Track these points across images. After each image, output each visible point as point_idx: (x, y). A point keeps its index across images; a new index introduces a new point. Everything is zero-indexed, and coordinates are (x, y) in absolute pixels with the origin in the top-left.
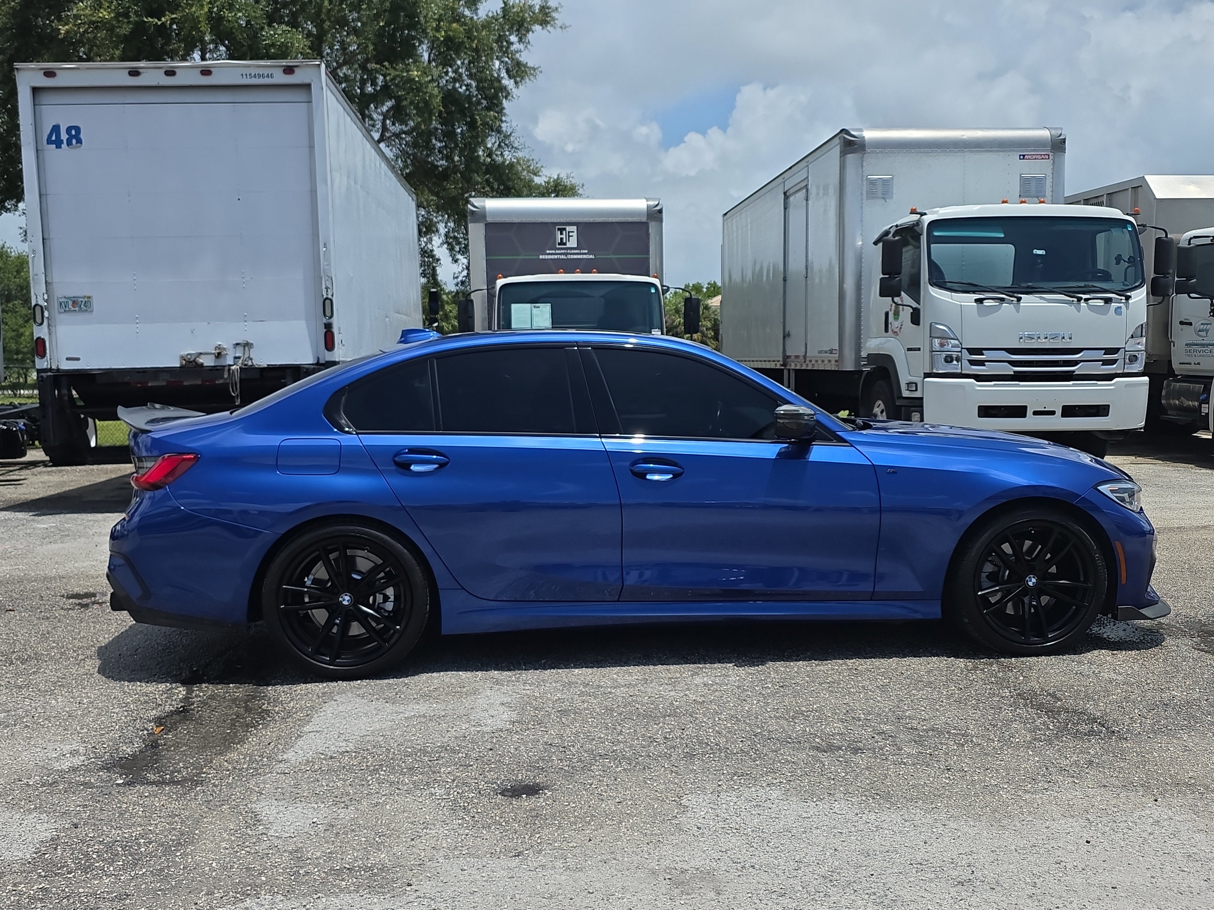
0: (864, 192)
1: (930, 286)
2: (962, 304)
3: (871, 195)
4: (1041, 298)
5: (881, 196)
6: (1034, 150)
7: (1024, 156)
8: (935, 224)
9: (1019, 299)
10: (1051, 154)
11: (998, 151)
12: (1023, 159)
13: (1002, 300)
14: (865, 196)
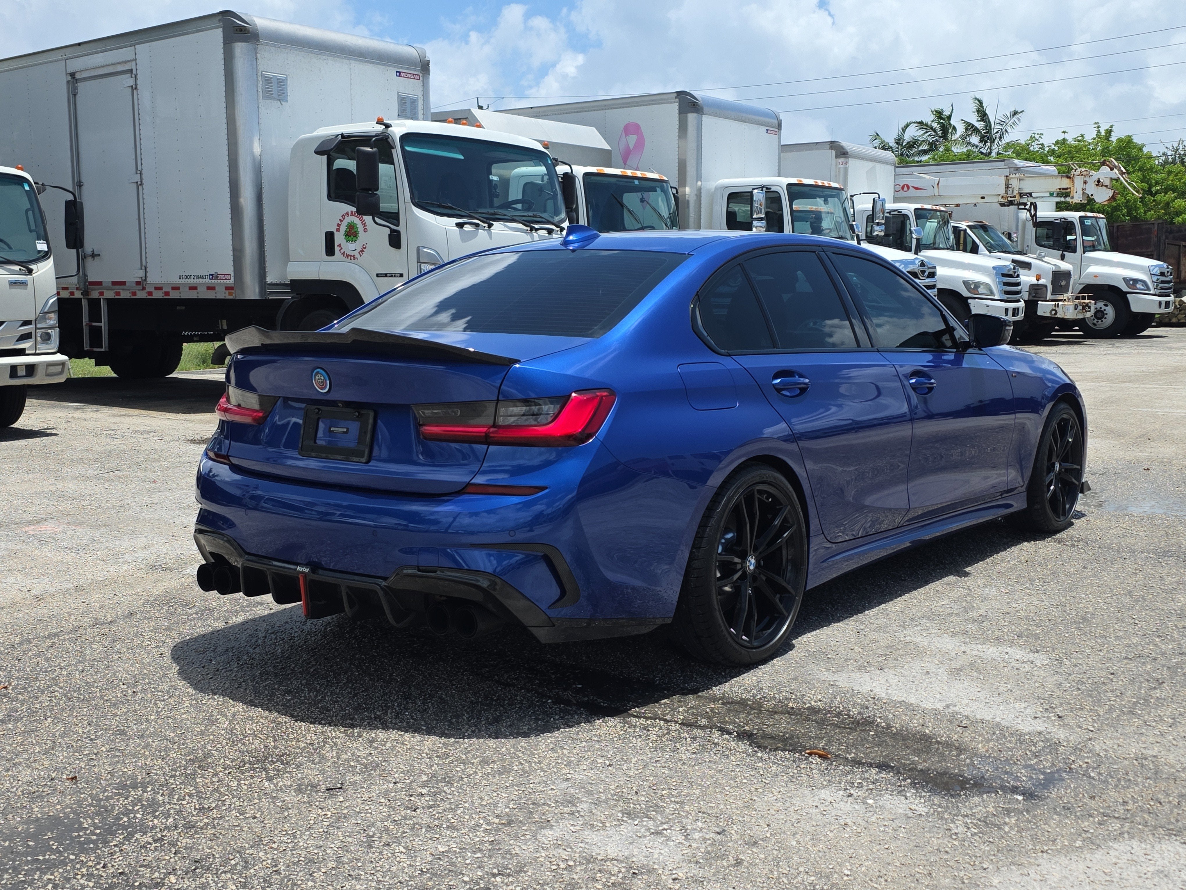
0: (260, 90)
1: (413, 206)
2: (447, 227)
3: (268, 95)
4: (505, 226)
5: (276, 97)
6: (408, 69)
7: (400, 73)
8: (407, 138)
9: (490, 226)
10: (421, 75)
11: (378, 64)
12: (400, 76)
13: (477, 225)
14: (261, 94)
